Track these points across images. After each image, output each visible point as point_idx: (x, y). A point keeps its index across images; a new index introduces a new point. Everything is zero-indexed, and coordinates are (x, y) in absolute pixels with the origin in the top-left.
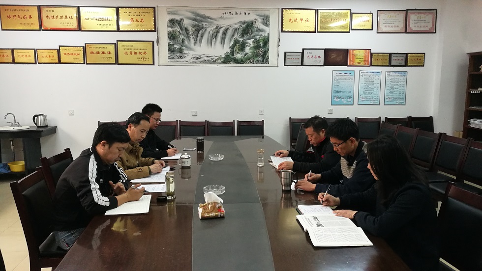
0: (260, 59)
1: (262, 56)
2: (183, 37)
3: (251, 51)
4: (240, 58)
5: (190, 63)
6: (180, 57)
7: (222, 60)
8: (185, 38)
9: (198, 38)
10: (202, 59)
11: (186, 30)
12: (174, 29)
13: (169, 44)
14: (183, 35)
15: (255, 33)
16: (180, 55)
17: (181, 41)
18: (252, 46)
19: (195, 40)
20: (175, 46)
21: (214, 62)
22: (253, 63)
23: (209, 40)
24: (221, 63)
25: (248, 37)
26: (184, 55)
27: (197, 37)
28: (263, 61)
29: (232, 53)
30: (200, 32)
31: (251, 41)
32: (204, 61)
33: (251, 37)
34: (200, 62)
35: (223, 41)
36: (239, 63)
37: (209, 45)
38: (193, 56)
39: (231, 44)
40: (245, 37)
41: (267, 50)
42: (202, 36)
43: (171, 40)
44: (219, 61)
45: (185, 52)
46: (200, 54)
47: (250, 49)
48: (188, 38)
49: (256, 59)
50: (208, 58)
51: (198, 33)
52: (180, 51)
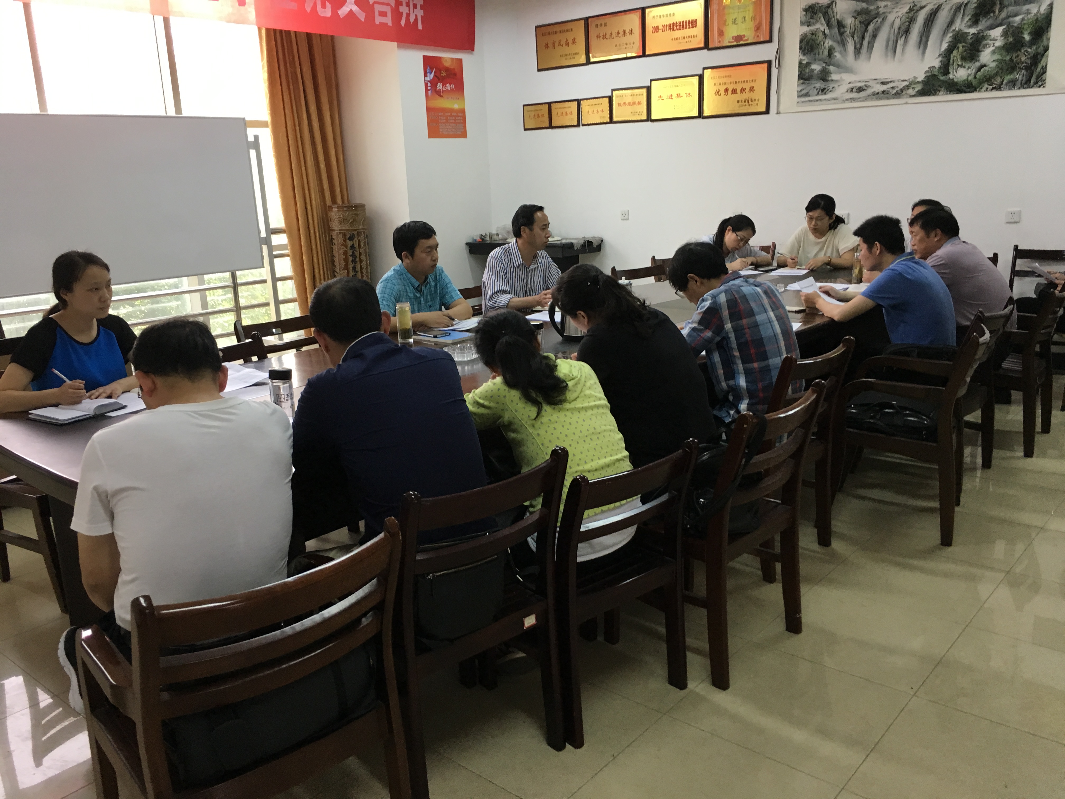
0: (1019, 76)
1: (1027, 68)
2: (831, 43)
3: (997, 57)
4: (965, 78)
5: (844, 101)
6: (823, 90)
7: (919, 87)
8: (835, 45)
9: (866, 42)
10: (870, 91)
11: (840, 25)
12: (813, 28)
13: (800, 63)
14: (832, 38)
15: (1011, 9)
16: (823, 86)
17: (826, 53)
18: (999, 43)
19: (858, 46)
20: (813, 67)
21: (899, 94)
22: (999, 88)
23: (891, 43)
24: (913, 96)
25: (990, 22)
26: (831, 85)
27: (863, 38)
28: (1029, 81)
29: (945, 68)
30: (871, 27)
31: (997, 33)
32: (876, 95)
33: (998, 21)
34: (866, 99)
35: (923, 42)
36: (960, 91)
37: (890, 54)
38: (851, 85)
39: (945, 46)
40: (983, 24)
41: (1041, 49)
42: (874, 36)
43: (804, 55)
44: (911, 92)
45: (834, 77)
46: (865, 78)
47: (993, 52)
48: (843, 43)
49: (1008, 78)
50: (884, 88)
51: (866, 30)
52: (824, 76)
